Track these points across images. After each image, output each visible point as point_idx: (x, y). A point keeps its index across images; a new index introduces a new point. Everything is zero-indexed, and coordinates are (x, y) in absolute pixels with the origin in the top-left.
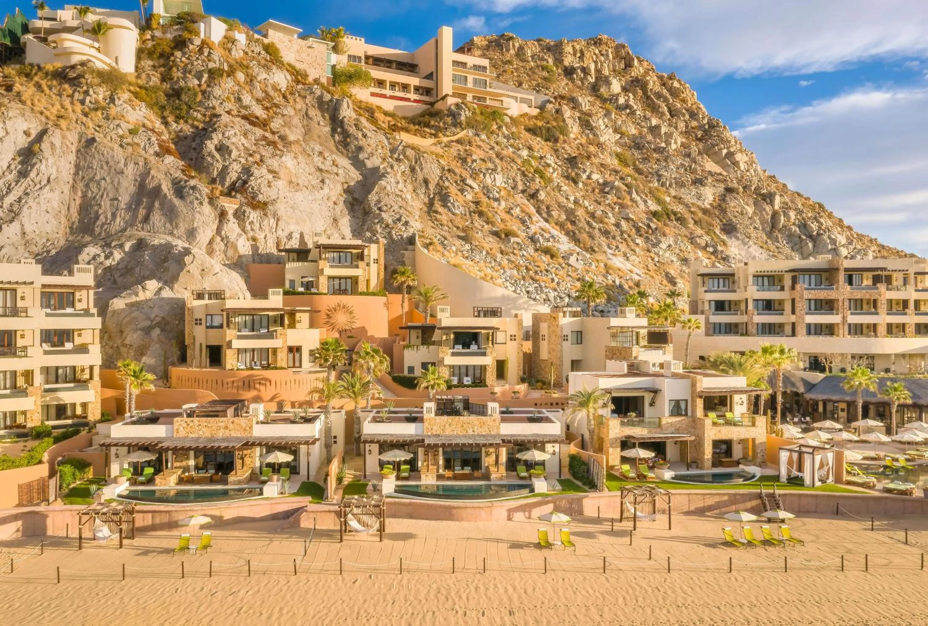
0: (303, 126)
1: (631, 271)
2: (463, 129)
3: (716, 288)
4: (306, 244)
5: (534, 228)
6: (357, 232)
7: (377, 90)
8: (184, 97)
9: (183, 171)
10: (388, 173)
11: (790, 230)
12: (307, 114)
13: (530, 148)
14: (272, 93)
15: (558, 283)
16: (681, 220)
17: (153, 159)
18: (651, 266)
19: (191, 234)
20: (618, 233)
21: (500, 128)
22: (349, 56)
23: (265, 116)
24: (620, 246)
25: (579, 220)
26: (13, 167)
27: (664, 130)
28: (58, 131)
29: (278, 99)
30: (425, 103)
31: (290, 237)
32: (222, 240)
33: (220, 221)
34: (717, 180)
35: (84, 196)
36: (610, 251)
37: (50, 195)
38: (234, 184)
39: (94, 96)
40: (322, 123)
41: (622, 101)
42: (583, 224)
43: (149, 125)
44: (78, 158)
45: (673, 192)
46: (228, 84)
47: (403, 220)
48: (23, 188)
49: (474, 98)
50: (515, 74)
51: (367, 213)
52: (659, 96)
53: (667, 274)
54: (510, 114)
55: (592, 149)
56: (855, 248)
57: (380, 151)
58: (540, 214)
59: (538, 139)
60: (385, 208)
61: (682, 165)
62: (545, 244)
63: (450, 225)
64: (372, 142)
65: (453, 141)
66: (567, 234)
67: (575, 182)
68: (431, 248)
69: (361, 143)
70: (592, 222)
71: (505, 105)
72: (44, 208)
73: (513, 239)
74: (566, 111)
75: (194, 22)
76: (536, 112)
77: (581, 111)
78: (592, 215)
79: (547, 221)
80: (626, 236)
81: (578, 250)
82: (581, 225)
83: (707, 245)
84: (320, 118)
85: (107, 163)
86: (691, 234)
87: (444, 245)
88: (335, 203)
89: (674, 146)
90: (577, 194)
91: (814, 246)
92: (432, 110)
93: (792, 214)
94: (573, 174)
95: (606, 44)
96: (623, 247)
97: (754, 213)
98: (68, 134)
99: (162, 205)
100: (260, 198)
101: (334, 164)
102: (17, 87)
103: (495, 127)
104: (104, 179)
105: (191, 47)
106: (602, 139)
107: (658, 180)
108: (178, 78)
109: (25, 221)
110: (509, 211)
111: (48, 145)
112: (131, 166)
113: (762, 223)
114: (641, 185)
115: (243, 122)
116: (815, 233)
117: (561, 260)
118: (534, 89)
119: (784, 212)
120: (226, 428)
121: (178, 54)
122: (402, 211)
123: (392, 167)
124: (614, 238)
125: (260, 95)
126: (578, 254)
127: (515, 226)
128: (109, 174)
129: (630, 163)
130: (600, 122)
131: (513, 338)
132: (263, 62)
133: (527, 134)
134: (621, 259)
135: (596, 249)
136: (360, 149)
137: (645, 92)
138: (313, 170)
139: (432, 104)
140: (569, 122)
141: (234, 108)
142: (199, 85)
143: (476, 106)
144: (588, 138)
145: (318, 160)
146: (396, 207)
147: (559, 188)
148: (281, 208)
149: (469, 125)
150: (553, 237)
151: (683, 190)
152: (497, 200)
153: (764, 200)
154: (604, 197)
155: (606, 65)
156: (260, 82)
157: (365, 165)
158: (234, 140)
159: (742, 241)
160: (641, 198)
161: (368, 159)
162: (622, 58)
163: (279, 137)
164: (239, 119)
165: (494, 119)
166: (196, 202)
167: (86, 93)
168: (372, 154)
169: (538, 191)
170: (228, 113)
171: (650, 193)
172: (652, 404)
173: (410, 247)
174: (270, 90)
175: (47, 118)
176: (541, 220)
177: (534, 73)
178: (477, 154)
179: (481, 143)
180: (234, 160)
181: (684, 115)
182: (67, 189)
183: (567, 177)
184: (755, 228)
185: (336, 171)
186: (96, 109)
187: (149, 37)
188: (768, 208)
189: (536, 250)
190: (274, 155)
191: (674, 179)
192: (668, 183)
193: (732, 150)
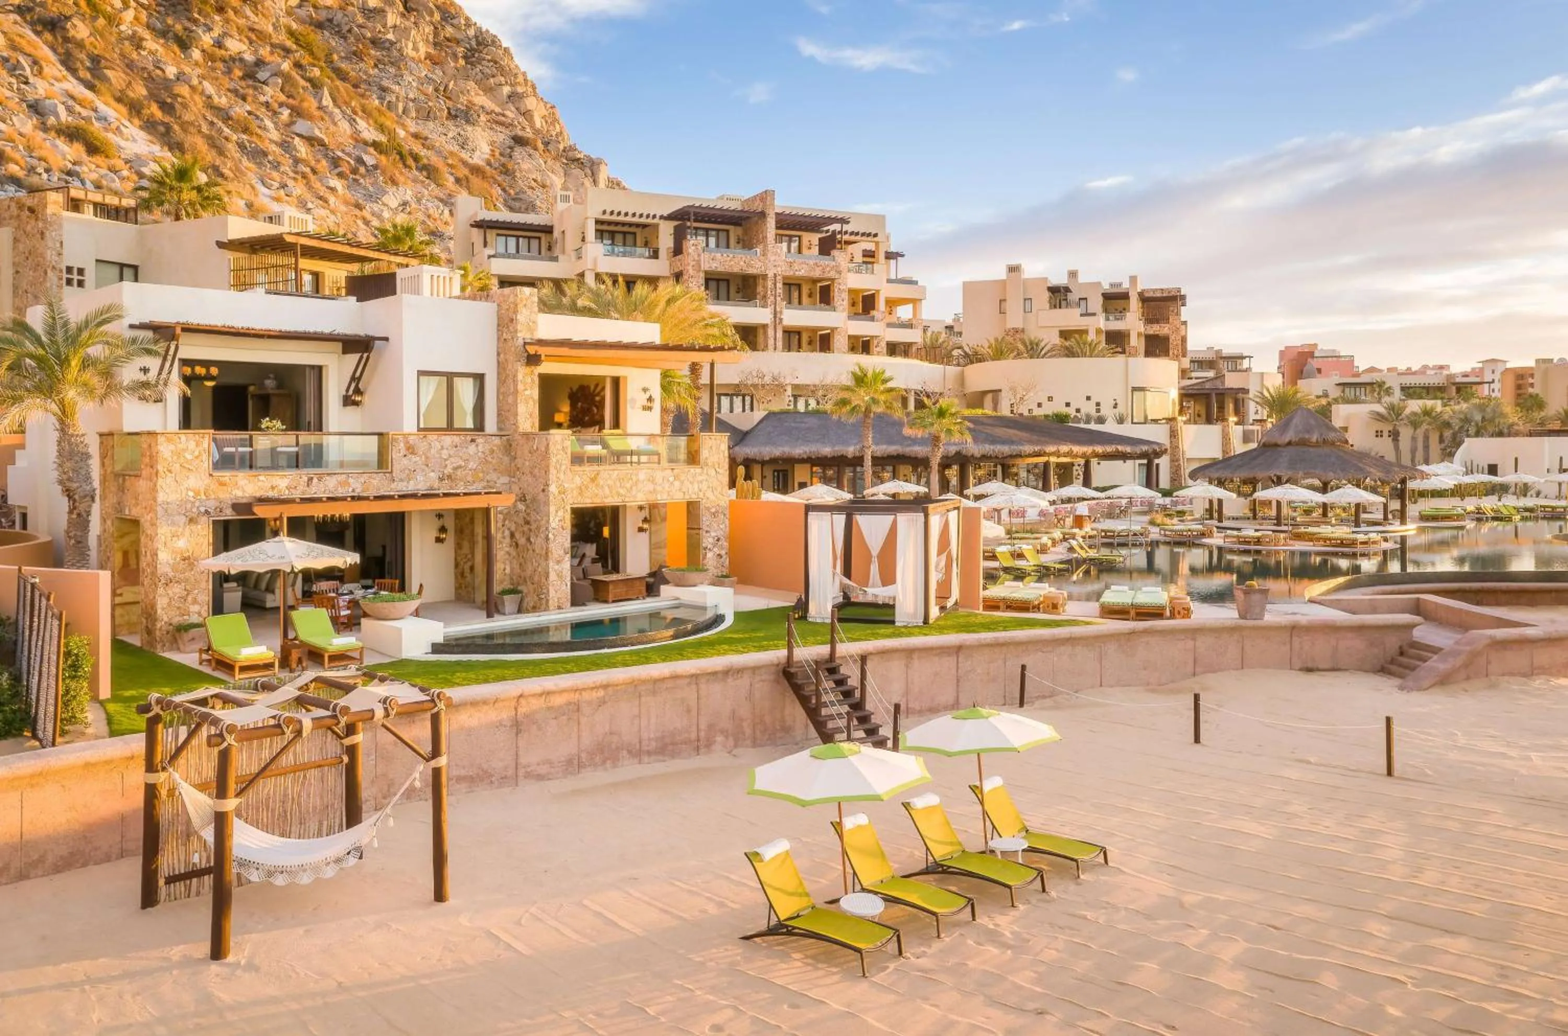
3: (511, 251)
5: (43, 88)
16: (428, 170)
20: (286, 160)
24: (290, 183)
36: (265, 190)
45: (413, 127)
58: (69, 68)
61: (430, 80)
62: (76, 126)
66: (148, 126)
67: (183, 45)
78: (223, 113)
79: (89, 86)
80: (305, 170)
82: (188, 117)
96: (298, 189)
107: (381, 98)
117: (118, 164)
124: (276, 166)
129: (322, 55)
150: (103, 120)
151: (430, 125)
154: (255, 88)
160: (343, 112)
169: (68, 18)
171: (363, 110)
172: (352, 398)
176: (71, 78)
181: (431, 14)
183: (163, 33)
189: (43, 128)
191: (413, 101)
192: (401, 106)
193: (520, 90)
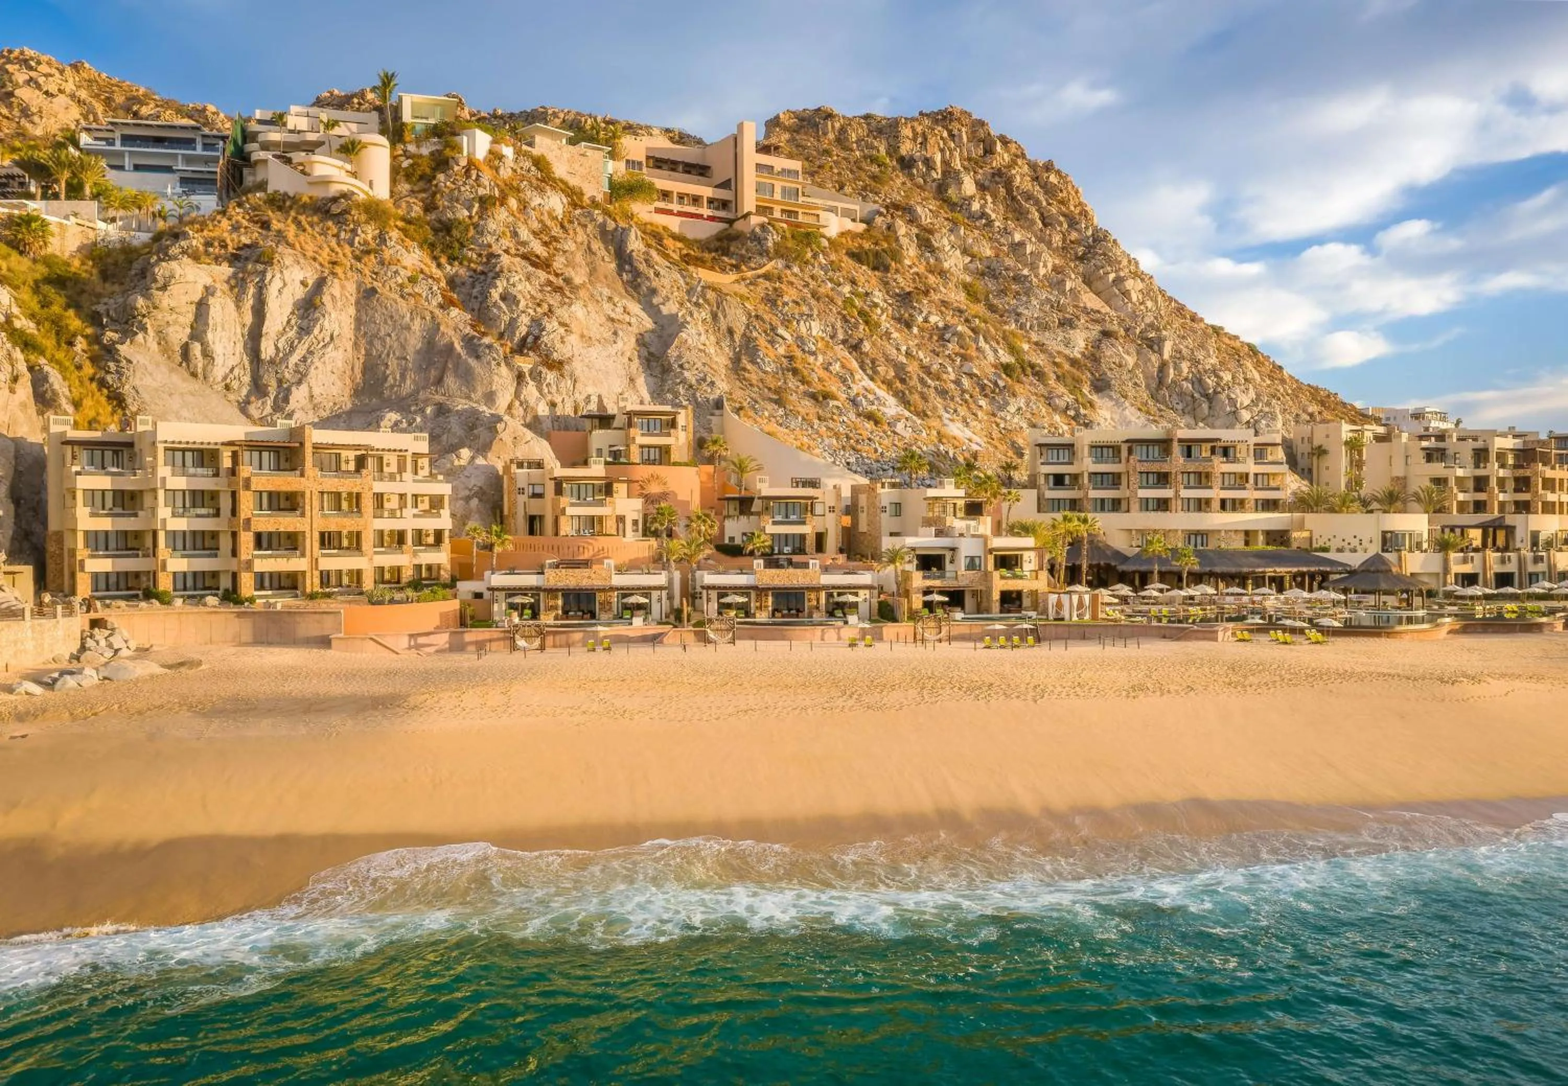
0: (587, 264)
1: (970, 440)
2: (771, 259)
3: (1055, 460)
4: (605, 409)
5: (856, 389)
6: (657, 394)
7: (662, 205)
8: (455, 233)
9: (473, 326)
10: (688, 323)
11: (1181, 387)
12: (589, 248)
13: (853, 282)
14: (549, 223)
15: (882, 454)
16: (1039, 375)
17: (437, 312)
18: (996, 434)
19: (490, 398)
20: (957, 394)
21: (815, 256)
22: (628, 161)
23: (545, 254)
24: (959, 409)
25: (910, 378)
26: (293, 322)
27: (1029, 248)
28: (336, 280)
29: (556, 231)
30: (721, 220)
31: (588, 399)
32: (521, 404)
33: (519, 384)
34: (1093, 320)
35: (368, 354)
36: (947, 415)
37: (334, 354)
38: (524, 340)
39: (363, 235)
40: (607, 259)
41: (976, 206)
42: (914, 382)
43: (426, 270)
44: (358, 311)
45: (1034, 337)
46: (501, 214)
47: (709, 380)
48: (306, 346)
49: (783, 211)
50: (836, 171)
51: (666, 370)
52: (1029, 197)
53: (1013, 443)
54: (828, 235)
55: (932, 280)
56: (1261, 411)
57: (676, 294)
58: (864, 370)
59: (864, 267)
60: (686, 366)
61: (1048, 300)
62: (869, 408)
63: (761, 385)
64: (666, 282)
65: (759, 277)
66: (897, 394)
67: (909, 326)
68: (742, 413)
69: (654, 284)
70: (926, 378)
71: (822, 222)
72: (329, 368)
73: (832, 403)
74: (900, 227)
75: (455, 134)
76: (861, 227)
77: (919, 226)
78: (927, 369)
79: (872, 379)
80: (967, 396)
81: (907, 414)
82: (912, 383)
83: (1067, 408)
84: (603, 252)
85: (392, 317)
86: (1050, 393)
87: (755, 409)
88: (630, 359)
89: (1042, 271)
90: (910, 343)
91: (1210, 408)
92: (730, 231)
93: (1185, 366)
94: (907, 315)
95: (959, 120)
96: (963, 411)
97: (1136, 365)
98: (346, 283)
99: (457, 366)
100: (555, 356)
101: (626, 311)
102: (276, 225)
103: (809, 255)
104: (389, 335)
105: (456, 168)
106: (946, 265)
107: (1016, 321)
108: (444, 207)
109: (313, 382)
110: (827, 367)
111: (329, 298)
112: (418, 321)
113: (1146, 378)
114: (992, 330)
115: (524, 263)
116: (1211, 391)
117: (886, 427)
118: (860, 194)
119: (1175, 363)
120: (589, 577)
121: (441, 177)
122: (706, 369)
123: (691, 315)
124: (952, 399)
125: (536, 226)
126: (907, 419)
127: (834, 387)
128: (394, 329)
129: (982, 297)
130: (943, 241)
131: (832, 509)
132: (534, 182)
133: (850, 261)
134: (960, 425)
135: (929, 413)
136: (653, 292)
137: (1009, 190)
138: (604, 319)
139: (731, 222)
140: (904, 241)
141: (511, 245)
142: (470, 217)
143: (785, 226)
144: (928, 263)
145: (607, 307)
146: (699, 365)
147: (888, 335)
148: (577, 366)
149: (779, 252)
150: (878, 399)
151: (1047, 333)
152: (813, 353)
153: (1151, 347)
154: (944, 346)
155: (957, 154)
156: (534, 209)
157: (659, 311)
158: (520, 287)
159: (1117, 401)
160: (991, 346)
161: (663, 304)
162: (979, 141)
163: (564, 280)
164: (518, 259)
165: (809, 245)
166: (493, 363)
167: (354, 232)
168: (667, 299)
169: (861, 340)
170: (507, 251)
171: (1004, 339)
172: (952, 562)
173: (717, 412)
174: (546, 218)
175: (321, 265)
176: (865, 377)
177: (860, 168)
178: (790, 295)
179: (792, 279)
180: (523, 312)
181: (1061, 224)
182: (349, 345)
183: (899, 320)
184: (1136, 384)
185: (627, 319)
186: (368, 252)
187: (400, 152)
188: (1154, 358)
189: (859, 415)
190: (563, 304)
191: (1037, 319)
192: (1028, 324)
193: (1122, 274)
